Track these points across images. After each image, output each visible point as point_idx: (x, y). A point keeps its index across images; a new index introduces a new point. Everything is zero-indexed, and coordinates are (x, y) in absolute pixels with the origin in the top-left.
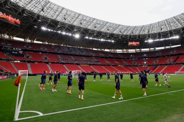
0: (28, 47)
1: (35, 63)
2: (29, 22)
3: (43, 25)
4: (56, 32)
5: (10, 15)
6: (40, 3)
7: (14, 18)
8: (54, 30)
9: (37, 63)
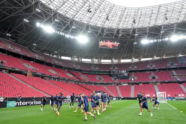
0: (133, 67)
1: (140, 85)
2: (127, 40)
3: (143, 38)
4: (162, 41)
5: (108, 41)
6: (117, 15)
7: (112, 42)
8: (157, 39)
9: (142, 85)
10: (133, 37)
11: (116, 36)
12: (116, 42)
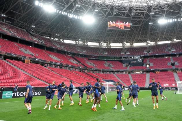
0: (148, 52)
1: (156, 72)
2: (141, 20)
5: (119, 21)
7: (123, 23)
8: (177, 18)
9: (159, 72)
10: (148, 16)
11: (128, 16)
12: (128, 22)
